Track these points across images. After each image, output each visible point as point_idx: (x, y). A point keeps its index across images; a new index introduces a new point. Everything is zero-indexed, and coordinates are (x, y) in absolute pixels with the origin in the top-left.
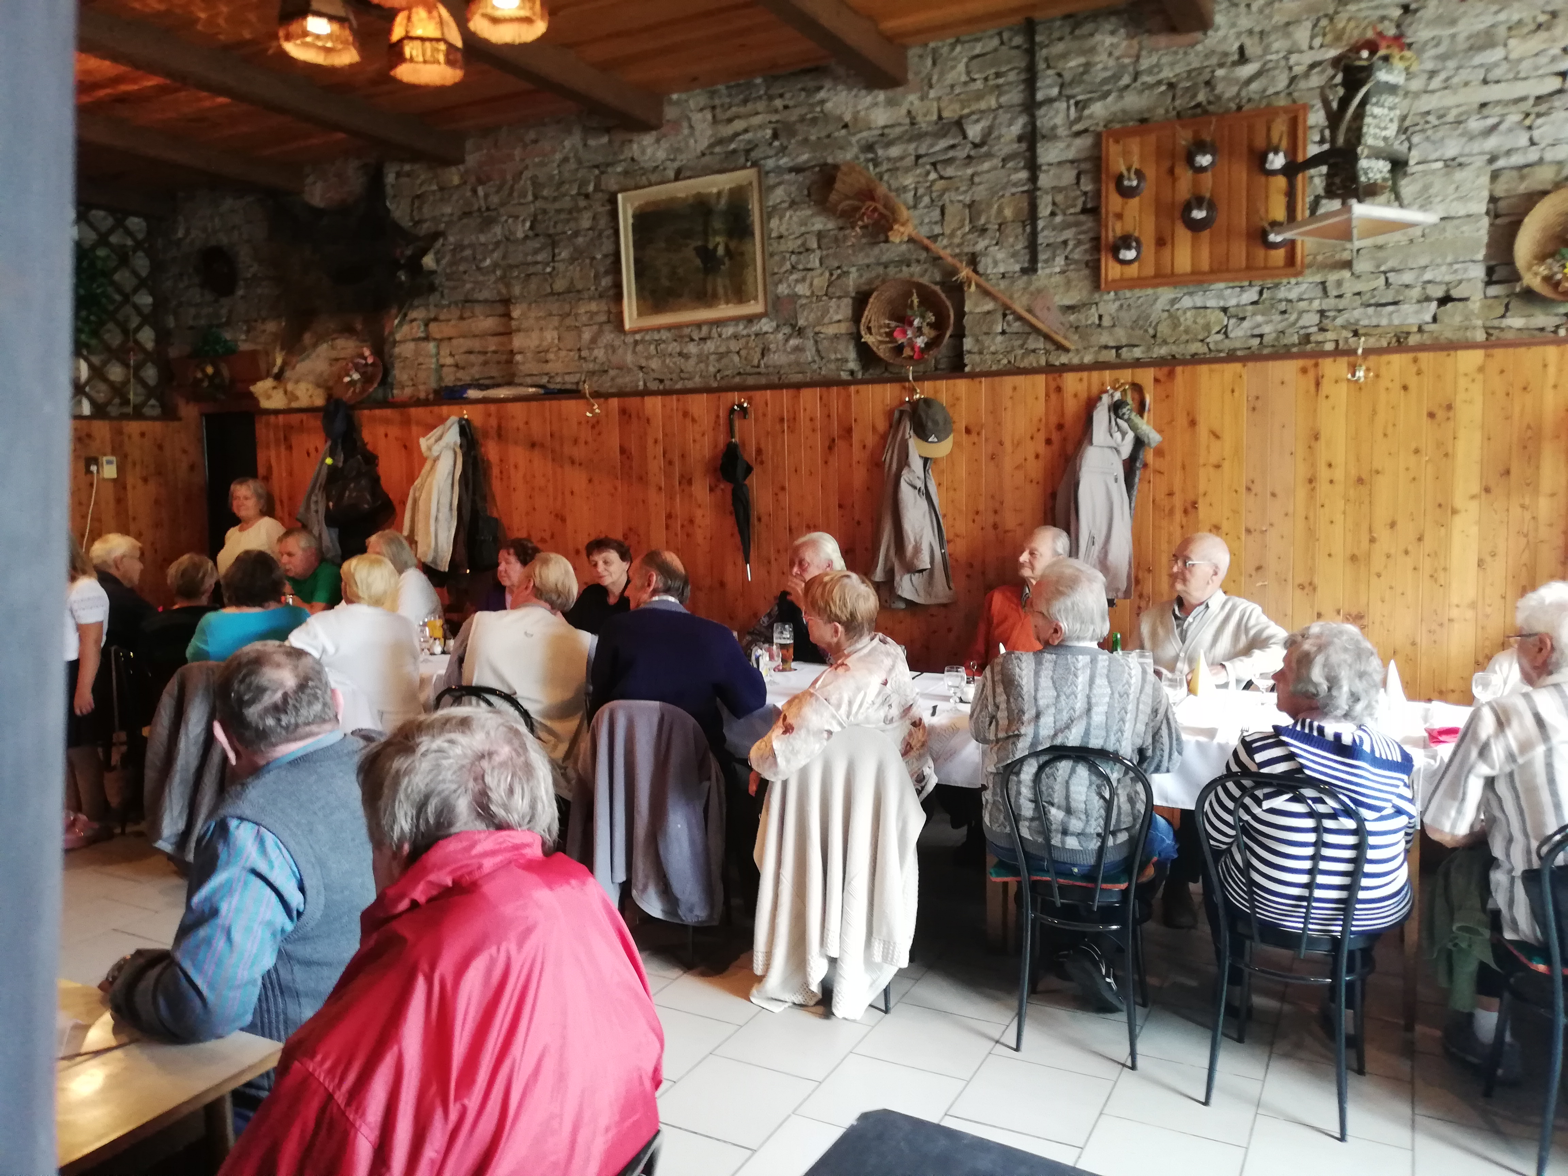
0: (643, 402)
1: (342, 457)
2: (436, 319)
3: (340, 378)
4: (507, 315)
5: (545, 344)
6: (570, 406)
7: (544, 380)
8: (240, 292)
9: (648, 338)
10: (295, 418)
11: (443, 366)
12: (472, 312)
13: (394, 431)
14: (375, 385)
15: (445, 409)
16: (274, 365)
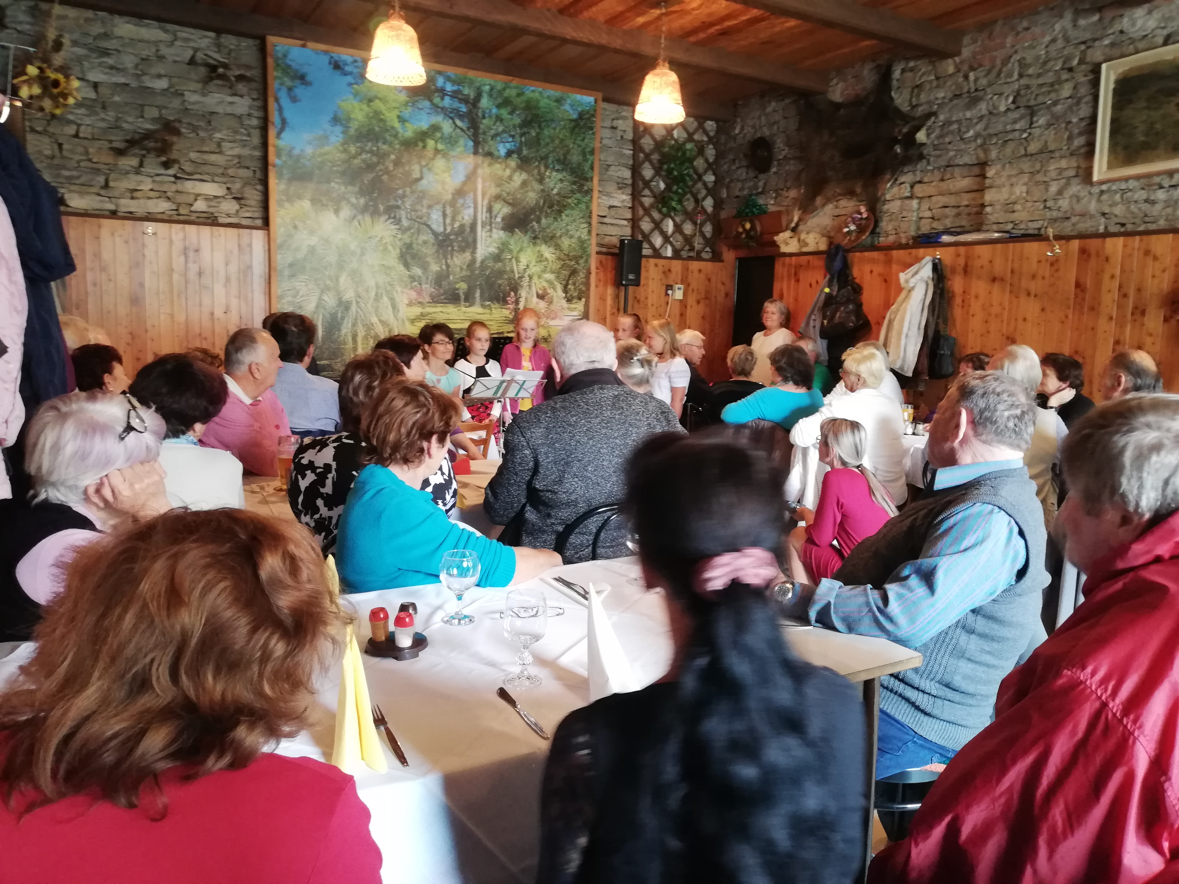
0: (1104, 243)
1: (836, 288)
2: (920, 182)
3: (840, 229)
4: (983, 176)
5: (1013, 197)
6: (1032, 248)
7: (1010, 227)
8: (774, 170)
9: (1114, 188)
10: (803, 259)
11: (921, 218)
12: (952, 174)
13: (878, 269)
14: (867, 234)
15: (921, 251)
16: (792, 221)
